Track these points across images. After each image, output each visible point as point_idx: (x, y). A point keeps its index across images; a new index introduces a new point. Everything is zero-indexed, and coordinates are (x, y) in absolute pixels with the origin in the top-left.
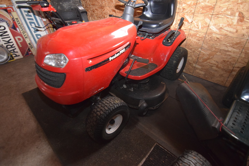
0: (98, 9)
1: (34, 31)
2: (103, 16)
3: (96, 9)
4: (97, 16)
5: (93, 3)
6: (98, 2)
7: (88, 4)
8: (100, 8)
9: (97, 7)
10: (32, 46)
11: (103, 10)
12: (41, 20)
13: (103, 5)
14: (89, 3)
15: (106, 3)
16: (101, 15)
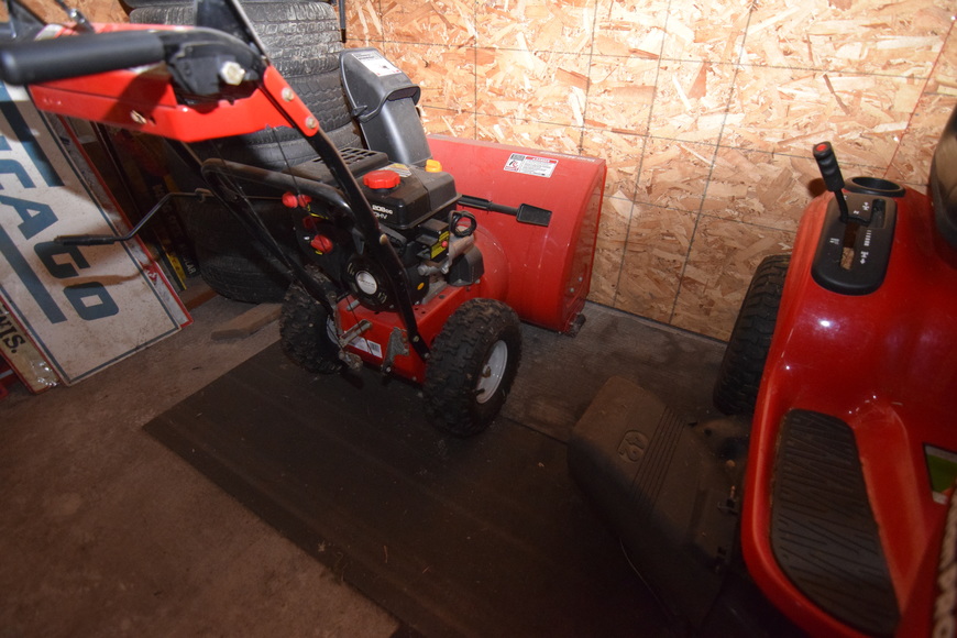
0: (449, 66)
1: (21, 227)
2: (478, 104)
3: (427, 65)
4: (435, 104)
5: (405, 29)
6: (451, 20)
7: (366, 31)
8: (463, 60)
9: (434, 54)
10: (20, 332)
11: (481, 70)
12: (65, 141)
13: (488, 42)
14: (379, 27)
15: (515, 32)
16: (467, 102)
